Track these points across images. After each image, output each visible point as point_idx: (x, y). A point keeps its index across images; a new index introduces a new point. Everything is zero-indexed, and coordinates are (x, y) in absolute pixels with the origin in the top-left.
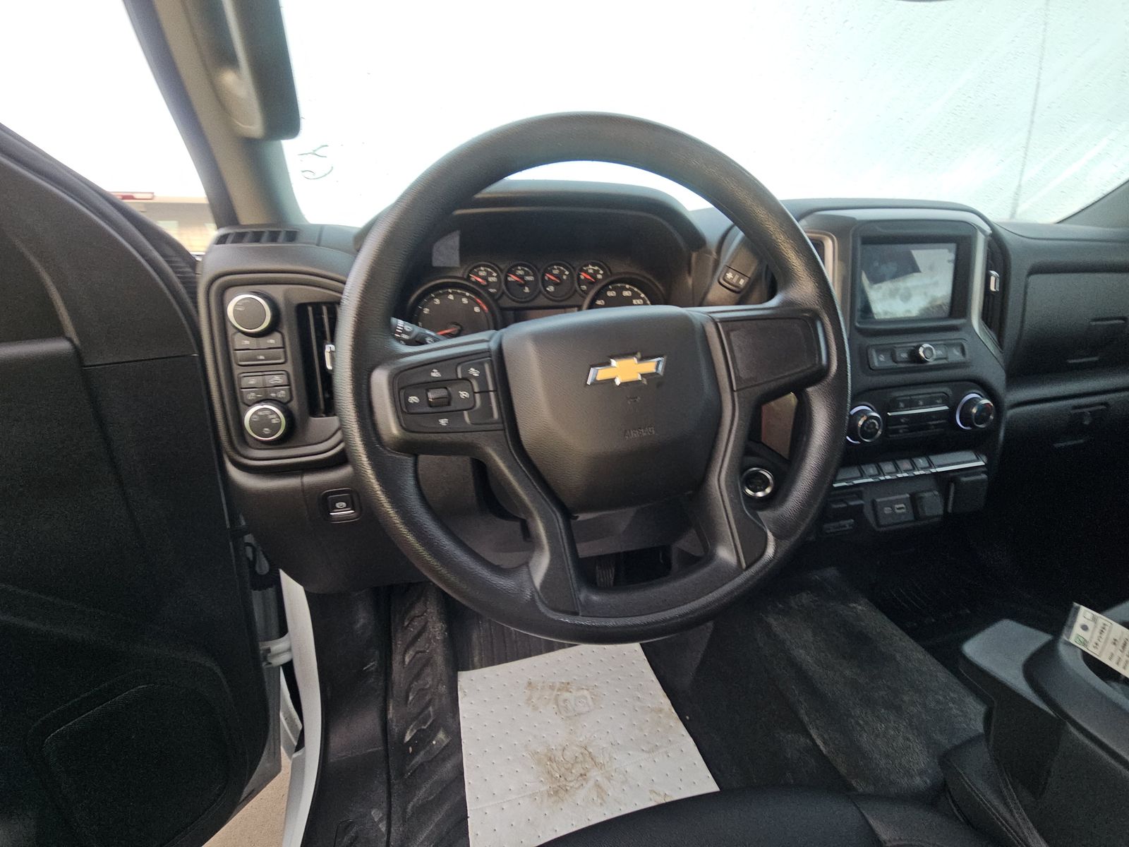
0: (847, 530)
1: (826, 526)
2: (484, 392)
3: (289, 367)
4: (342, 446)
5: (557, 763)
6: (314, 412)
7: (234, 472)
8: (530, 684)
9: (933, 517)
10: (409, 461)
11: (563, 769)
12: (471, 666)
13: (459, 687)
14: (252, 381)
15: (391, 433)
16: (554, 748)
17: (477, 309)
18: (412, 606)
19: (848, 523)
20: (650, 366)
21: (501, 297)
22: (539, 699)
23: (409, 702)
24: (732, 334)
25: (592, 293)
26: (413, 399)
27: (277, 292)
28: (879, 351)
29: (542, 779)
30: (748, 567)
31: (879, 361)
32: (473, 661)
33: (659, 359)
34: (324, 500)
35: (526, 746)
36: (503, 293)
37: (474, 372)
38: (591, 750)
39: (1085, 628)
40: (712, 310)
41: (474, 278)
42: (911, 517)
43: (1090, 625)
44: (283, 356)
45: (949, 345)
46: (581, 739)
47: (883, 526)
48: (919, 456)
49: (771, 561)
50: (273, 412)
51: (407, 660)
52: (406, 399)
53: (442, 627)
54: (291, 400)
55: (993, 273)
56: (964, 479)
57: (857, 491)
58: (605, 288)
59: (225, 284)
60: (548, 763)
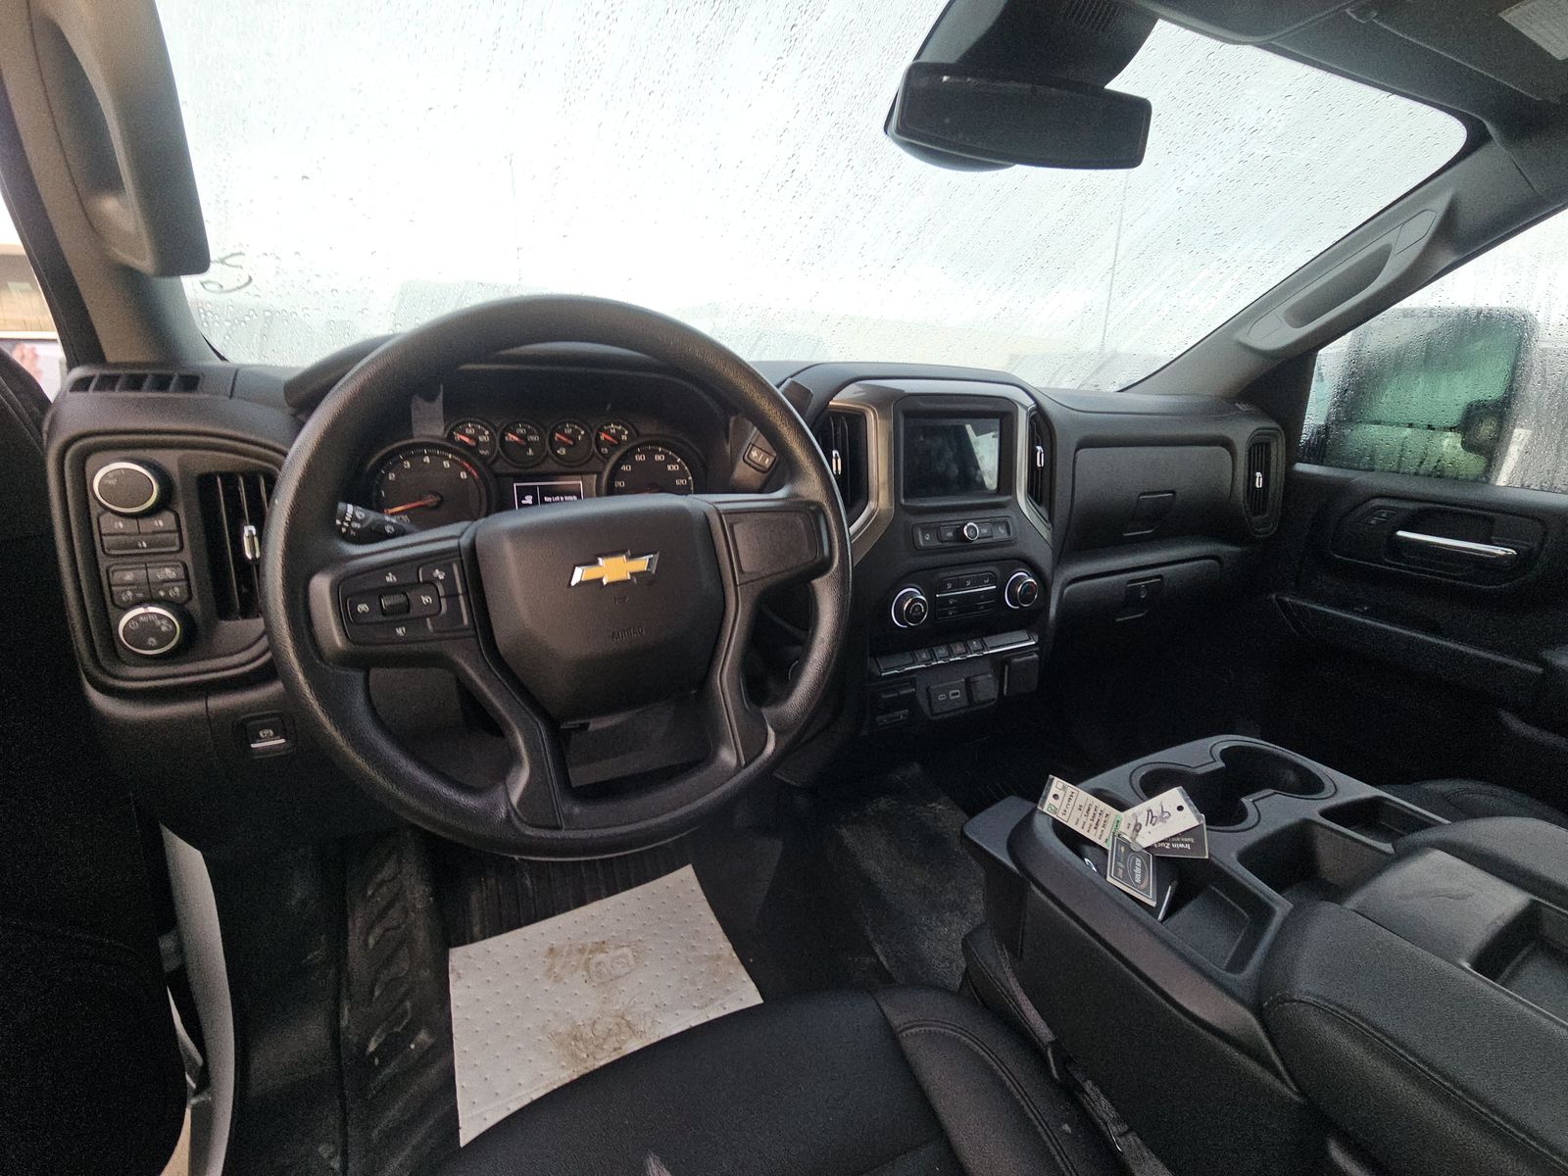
0: (901, 721)
1: (879, 718)
2: (452, 596)
3: (186, 556)
4: (269, 655)
5: (585, 1041)
6: (225, 612)
7: (97, 698)
8: (552, 950)
9: (989, 701)
10: (359, 676)
11: (592, 1047)
12: (468, 939)
13: (450, 968)
14: (129, 577)
15: (336, 646)
16: (581, 1023)
17: (463, 475)
18: (379, 867)
19: (902, 714)
20: (641, 564)
21: (494, 462)
22: (563, 967)
23: (374, 999)
24: (735, 527)
25: (614, 459)
26: (362, 608)
27: (169, 459)
28: (925, 530)
29: (564, 1064)
30: (746, 765)
31: (924, 540)
32: (471, 932)
33: (652, 556)
34: (243, 727)
35: (544, 1027)
36: (498, 456)
37: (439, 574)
38: (629, 1018)
39: (1056, 796)
40: (721, 500)
41: (459, 437)
42: (965, 703)
43: (1061, 794)
44: (178, 543)
45: (995, 523)
46: (617, 1007)
47: (937, 715)
48: (973, 638)
49: (770, 757)
50: (161, 616)
51: (371, 941)
52: (354, 609)
53: (424, 891)
54: (190, 598)
55: (1039, 448)
56: (1016, 660)
57: (909, 678)
58: (632, 451)
59: (88, 448)
60: (573, 1043)
